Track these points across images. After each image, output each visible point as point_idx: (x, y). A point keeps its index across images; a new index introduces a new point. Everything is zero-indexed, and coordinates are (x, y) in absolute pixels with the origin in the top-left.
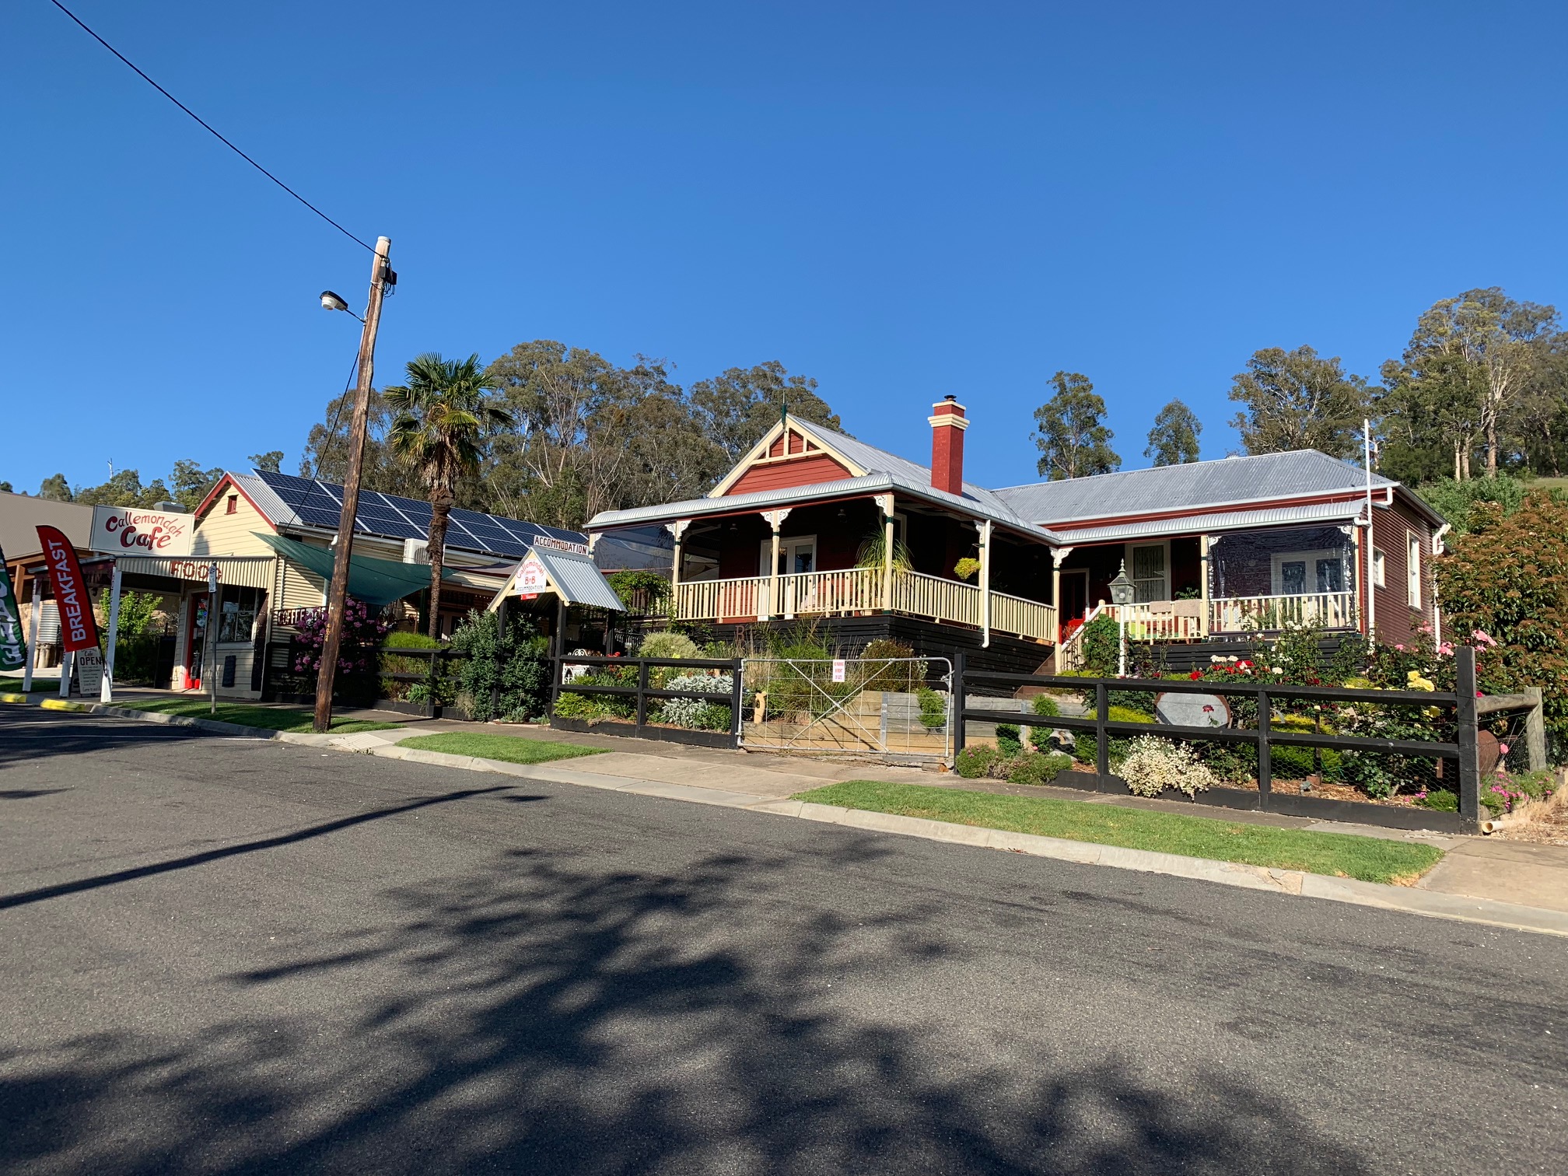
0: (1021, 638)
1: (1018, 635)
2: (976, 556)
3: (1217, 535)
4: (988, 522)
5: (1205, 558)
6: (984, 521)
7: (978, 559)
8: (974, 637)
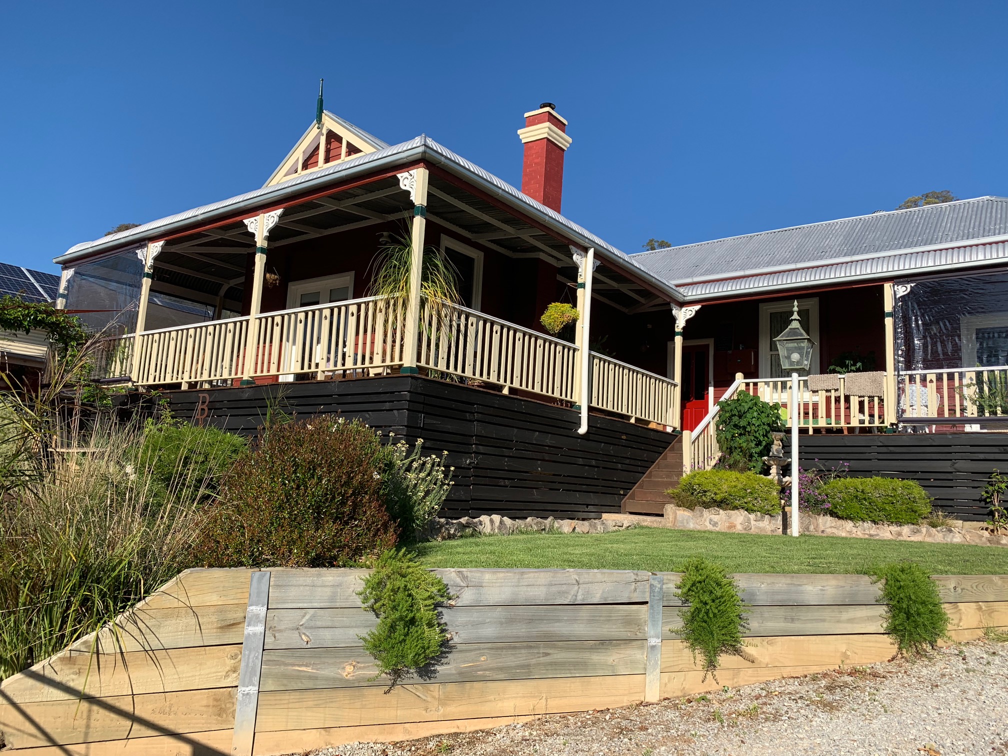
0: (633, 421)
1: (629, 417)
2: (572, 300)
3: (908, 282)
4: (591, 252)
5: (890, 315)
6: (586, 250)
7: (575, 305)
8: (565, 418)
